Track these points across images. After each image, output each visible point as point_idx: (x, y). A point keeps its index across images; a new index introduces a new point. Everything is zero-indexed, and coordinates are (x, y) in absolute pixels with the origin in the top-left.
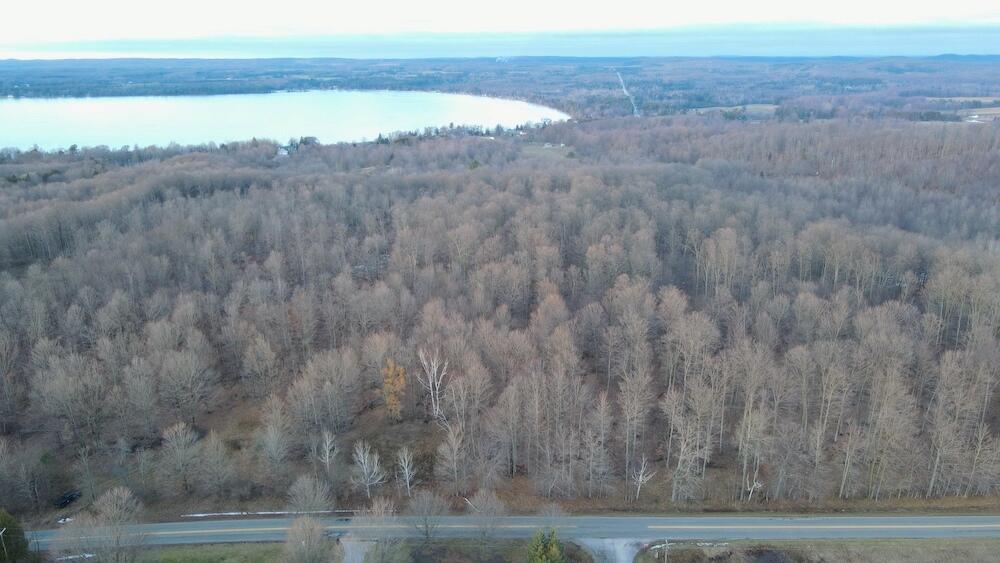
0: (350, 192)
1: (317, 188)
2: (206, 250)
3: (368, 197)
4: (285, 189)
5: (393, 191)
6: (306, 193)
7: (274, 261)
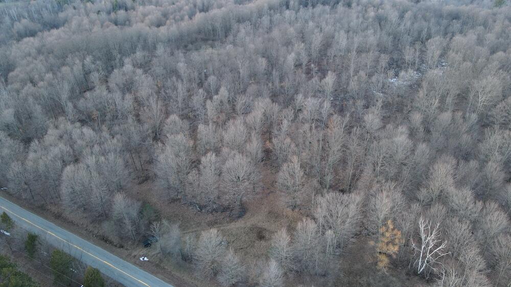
0: (401, 17)
1: (380, 10)
3: (413, 24)
4: (359, 8)
5: (433, 20)
6: (372, 13)
7: (329, 80)
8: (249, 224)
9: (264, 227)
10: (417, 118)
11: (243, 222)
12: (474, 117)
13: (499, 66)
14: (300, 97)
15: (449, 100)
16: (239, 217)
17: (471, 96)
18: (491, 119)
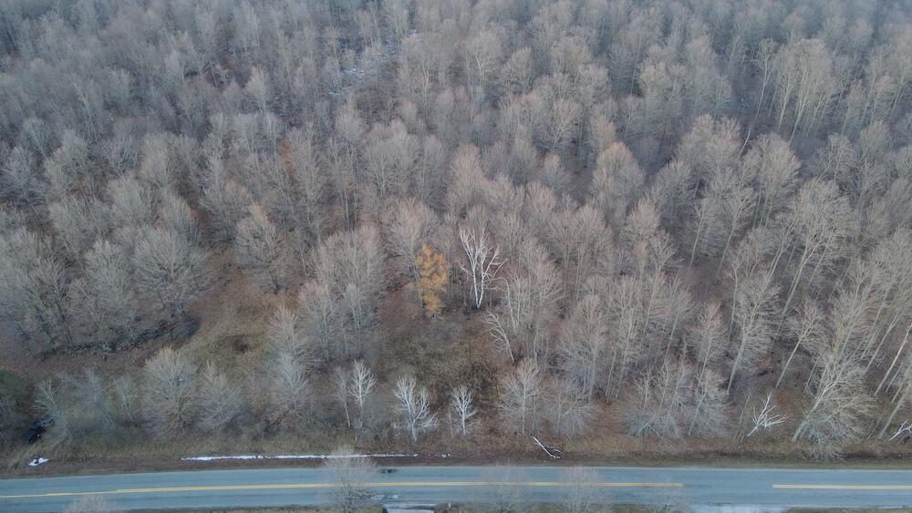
2: (173, 61)
7: (258, 83)
8: (212, 338)
9: (239, 333)
10: (409, 109)
11: (200, 339)
12: (480, 90)
13: (488, 18)
14: (218, 119)
15: (441, 76)
16: (191, 334)
17: (467, 65)
18: (500, 89)
